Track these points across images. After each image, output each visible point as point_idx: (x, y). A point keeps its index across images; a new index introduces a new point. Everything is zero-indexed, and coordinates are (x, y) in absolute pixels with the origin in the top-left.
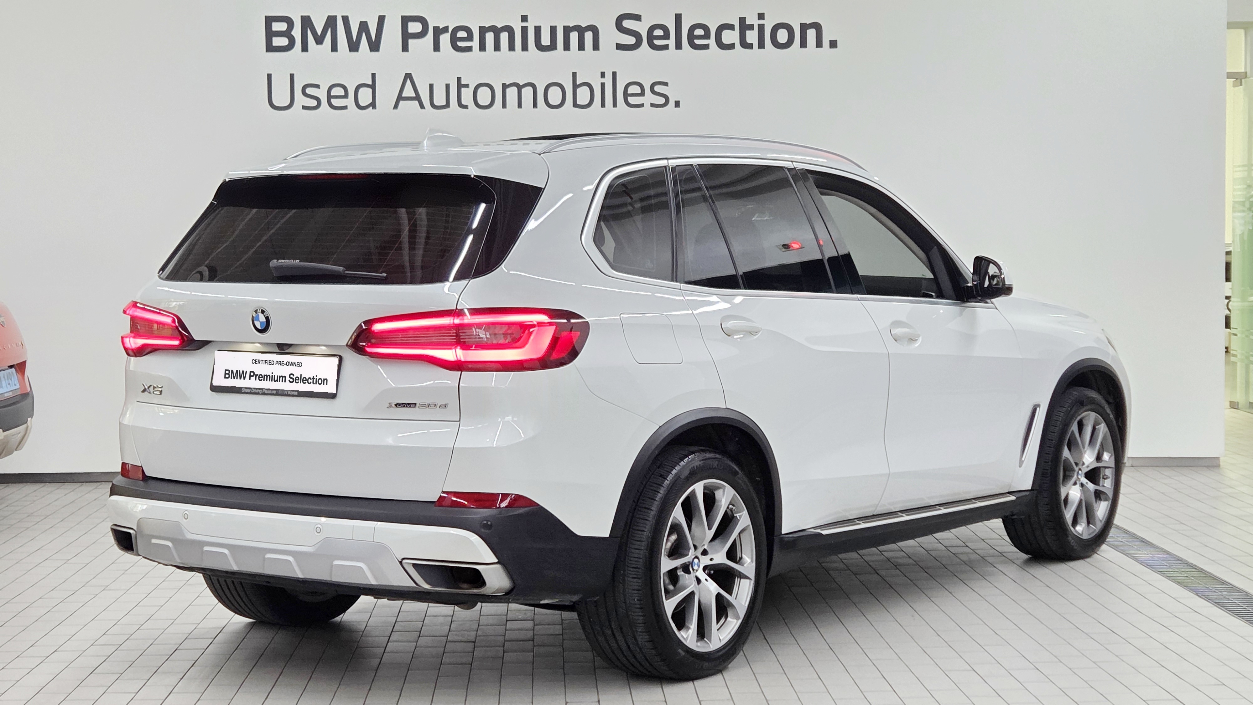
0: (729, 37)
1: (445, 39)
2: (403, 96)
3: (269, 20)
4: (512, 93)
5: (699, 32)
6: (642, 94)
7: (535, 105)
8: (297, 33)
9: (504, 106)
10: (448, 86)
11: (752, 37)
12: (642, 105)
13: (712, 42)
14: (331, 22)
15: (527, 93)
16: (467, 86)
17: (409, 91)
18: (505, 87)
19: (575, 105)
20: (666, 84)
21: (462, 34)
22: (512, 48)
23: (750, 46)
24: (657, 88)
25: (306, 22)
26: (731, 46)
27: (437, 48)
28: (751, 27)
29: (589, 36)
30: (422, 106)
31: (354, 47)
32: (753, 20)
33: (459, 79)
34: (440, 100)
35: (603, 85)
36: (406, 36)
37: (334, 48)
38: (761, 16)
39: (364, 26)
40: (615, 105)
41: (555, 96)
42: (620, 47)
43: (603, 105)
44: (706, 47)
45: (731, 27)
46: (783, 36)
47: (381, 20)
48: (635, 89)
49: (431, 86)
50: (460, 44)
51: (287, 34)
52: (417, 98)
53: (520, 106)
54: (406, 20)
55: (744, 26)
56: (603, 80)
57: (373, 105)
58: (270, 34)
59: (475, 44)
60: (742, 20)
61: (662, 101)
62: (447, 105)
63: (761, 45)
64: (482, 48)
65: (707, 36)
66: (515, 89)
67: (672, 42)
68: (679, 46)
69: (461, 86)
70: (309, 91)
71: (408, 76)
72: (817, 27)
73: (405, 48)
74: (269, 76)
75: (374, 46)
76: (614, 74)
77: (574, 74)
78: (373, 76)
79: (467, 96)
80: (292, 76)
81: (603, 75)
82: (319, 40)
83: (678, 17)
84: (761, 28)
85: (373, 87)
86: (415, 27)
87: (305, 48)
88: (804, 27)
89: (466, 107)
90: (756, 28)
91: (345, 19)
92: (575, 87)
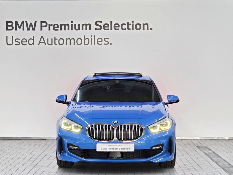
0: (124, 27)
1: (52, 27)
2: (41, 41)
3: (7, 22)
4: (68, 41)
5: (117, 25)
6: (102, 41)
7: (74, 44)
8: (14, 26)
9: (66, 44)
10: (52, 39)
11: (130, 27)
12: (102, 44)
13: (120, 28)
14: (23, 23)
15: (72, 41)
16: (57, 39)
17: (42, 41)
18: (67, 39)
19: (84, 44)
20: (108, 39)
21: (56, 26)
22: (68, 29)
23: (130, 29)
24: (106, 40)
25: (16, 23)
26: (125, 29)
27: (49, 29)
28: (130, 24)
29: (88, 26)
30: (45, 44)
31: (28, 29)
32: (130, 23)
33: (55, 37)
34: (50, 42)
35: (92, 39)
36: (42, 26)
37: (23, 29)
38: (133, 22)
39: (31, 24)
40: (95, 44)
41: (79, 42)
42: (96, 29)
43: (92, 44)
44: (119, 29)
45: (125, 24)
46: (138, 27)
47: (36, 22)
48: (100, 40)
49: (48, 39)
50: (55, 28)
51: (12, 26)
52: (44, 42)
53: (70, 44)
54: (42, 22)
55: (128, 24)
56: (92, 38)
57: (33, 44)
58: (7, 26)
59: (59, 28)
60: (128, 23)
61: (107, 43)
62: (52, 44)
63: (133, 29)
64: (61, 29)
65: (119, 26)
66: (69, 40)
67: (110, 28)
68: (111, 29)
69: (55, 39)
70: (17, 40)
71: (42, 37)
72: (147, 24)
73: (41, 30)
74: (7, 36)
75: (34, 29)
76: (95, 36)
77: (84, 36)
78: (33, 36)
79: (57, 42)
80: (13, 36)
81: (92, 36)
82: (20, 27)
83: (111, 22)
84: (133, 25)
85: (33, 39)
86: (44, 24)
87: (16, 30)
88: (144, 25)
89: (57, 44)
90: (131, 25)
91: (26, 22)
92: (85, 39)
